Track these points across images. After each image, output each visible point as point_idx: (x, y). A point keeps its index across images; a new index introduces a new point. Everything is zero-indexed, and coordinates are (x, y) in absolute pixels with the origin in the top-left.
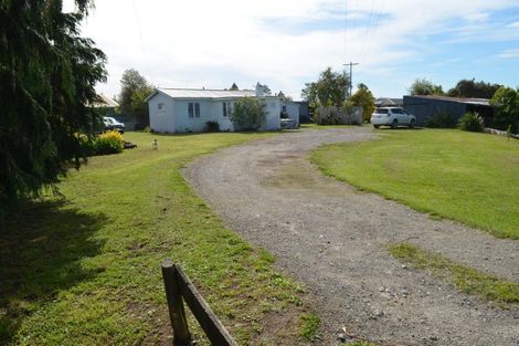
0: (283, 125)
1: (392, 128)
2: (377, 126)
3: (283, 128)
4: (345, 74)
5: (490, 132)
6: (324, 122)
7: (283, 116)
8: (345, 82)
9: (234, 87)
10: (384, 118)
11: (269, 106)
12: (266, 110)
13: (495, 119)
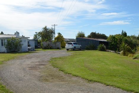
0: (29, 49)
1: (74, 50)
2: (68, 50)
3: (29, 51)
4: (52, 29)
5: (108, 51)
6: (45, 48)
7: (29, 46)
8: (52, 32)
9: (2, 33)
10: (71, 46)
11: (23, 41)
12: (22, 43)
13: (109, 47)
